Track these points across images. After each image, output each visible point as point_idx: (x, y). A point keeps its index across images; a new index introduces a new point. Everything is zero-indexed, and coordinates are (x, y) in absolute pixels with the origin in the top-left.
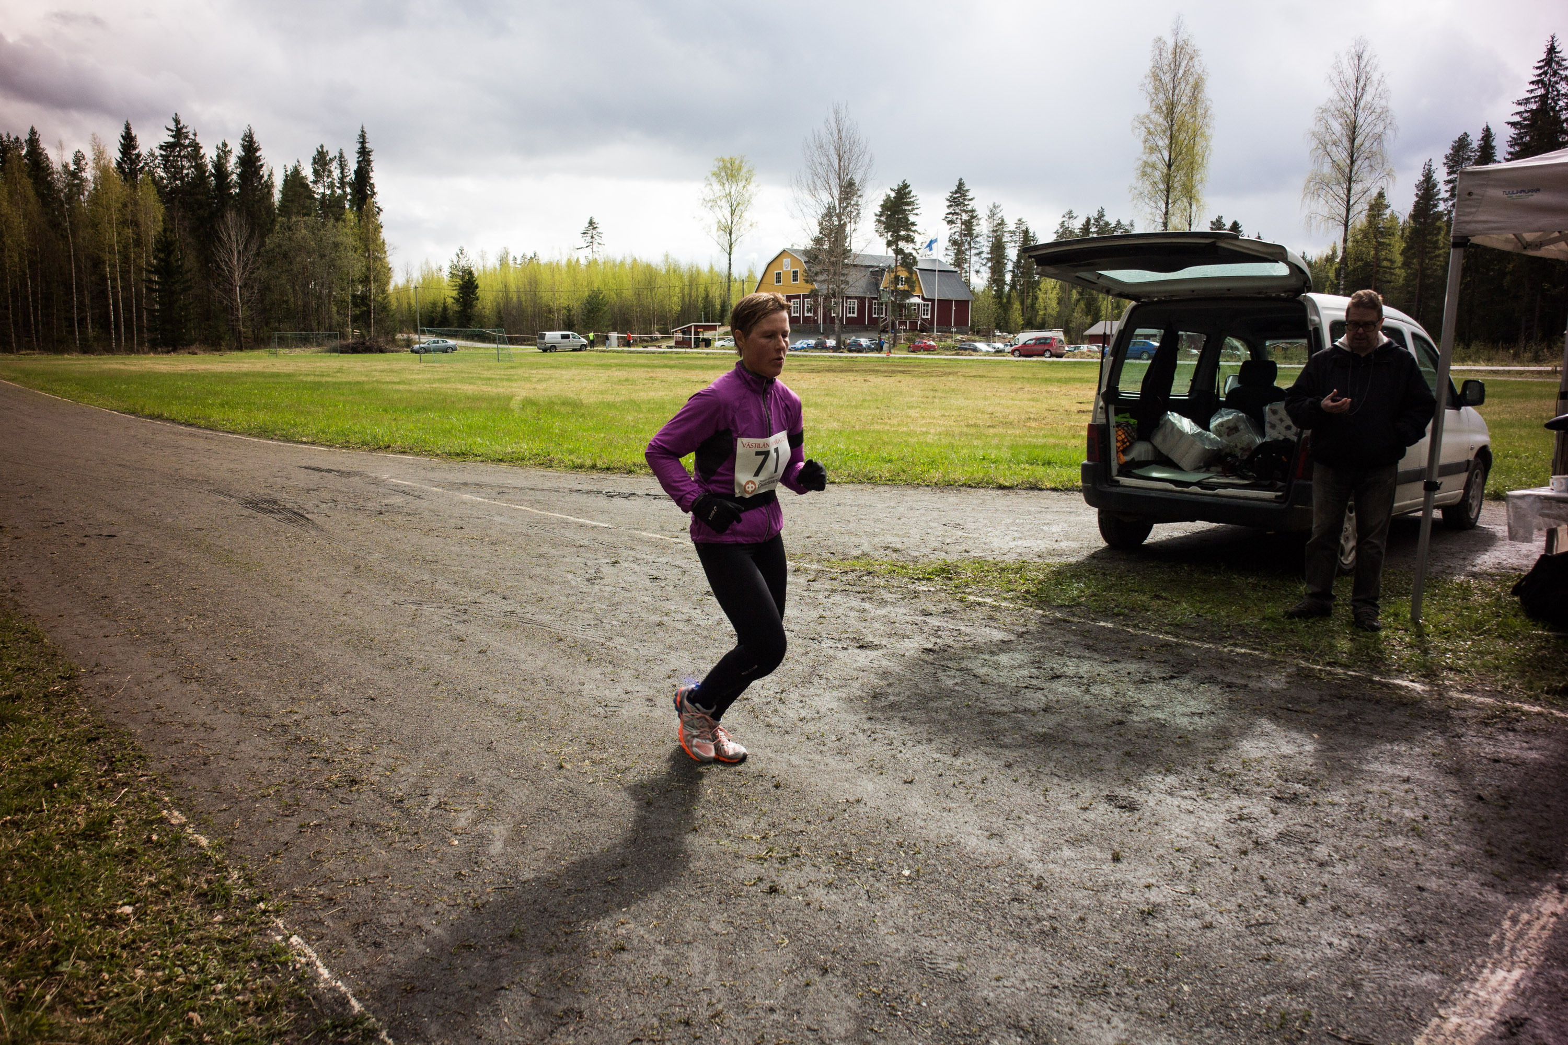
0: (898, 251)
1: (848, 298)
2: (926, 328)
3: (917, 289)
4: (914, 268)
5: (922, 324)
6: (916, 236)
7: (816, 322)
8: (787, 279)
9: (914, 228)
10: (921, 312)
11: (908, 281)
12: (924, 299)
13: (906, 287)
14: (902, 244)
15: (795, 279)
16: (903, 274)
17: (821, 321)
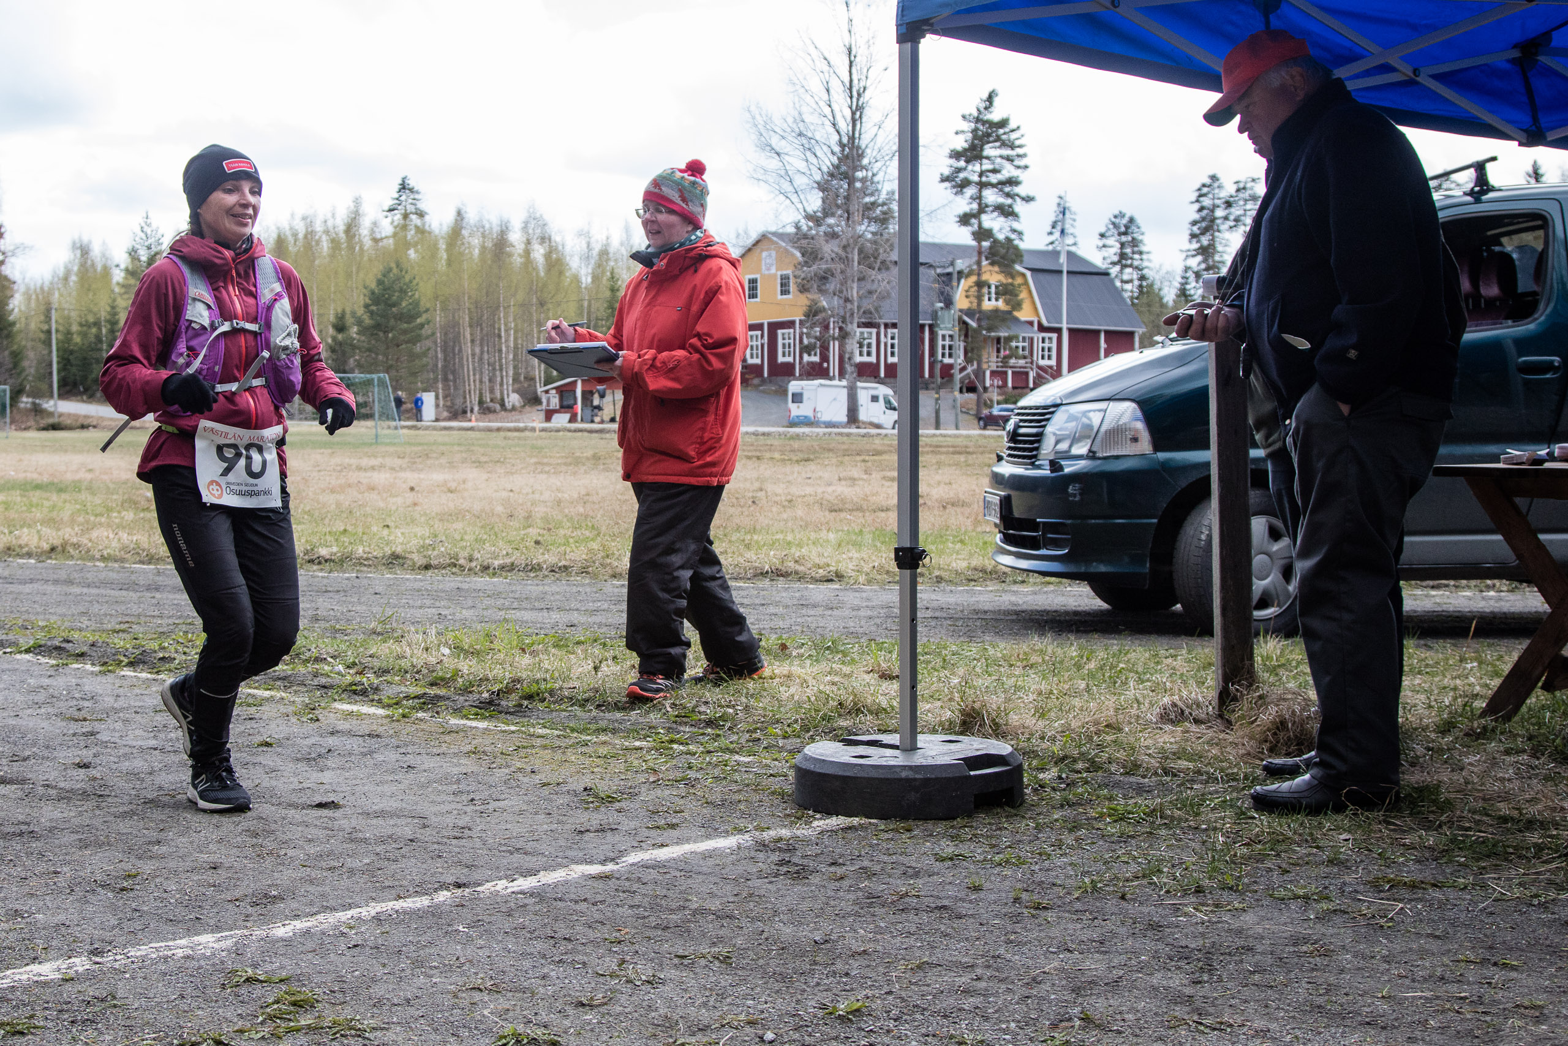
0: (982, 234)
1: (886, 326)
3: (1026, 306)
4: (1018, 267)
5: (1039, 377)
6: (1019, 207)
7: (826, 372)
8: (768, 290)
9: (1017, 190)
10: (1037, 352)
11: (1004, 291)
12: (1042, 328)
13: (1001, 304)
14: (992, 222)
15: (785, 292)
16: (994, 277)
17: (834, 370)
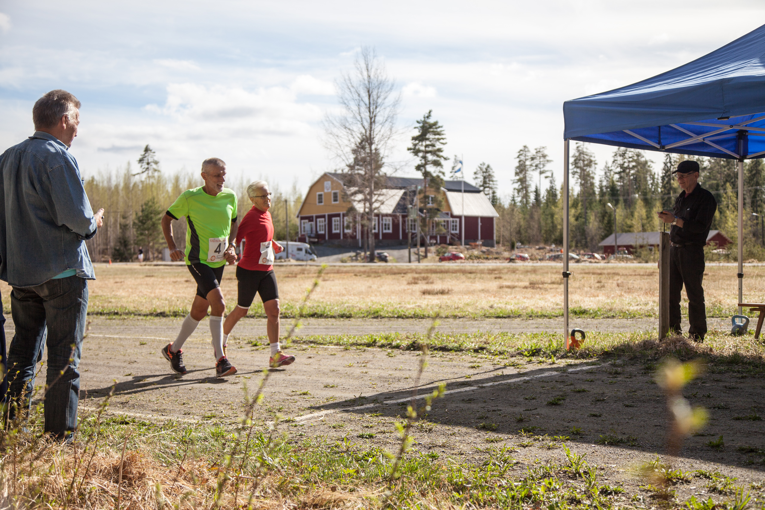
0: (426, 174)
1: (382, 216)
2: (455, 240)
3: (445, 206)
4: (442, 188)
5: (452, 238)
7: (355, 237)
8: (328, 200)
10: (450, 227)
11: (436, 200)
12: (452, 216)
13: (435, 206)
16: (432, 194)
17: (359, 236)
